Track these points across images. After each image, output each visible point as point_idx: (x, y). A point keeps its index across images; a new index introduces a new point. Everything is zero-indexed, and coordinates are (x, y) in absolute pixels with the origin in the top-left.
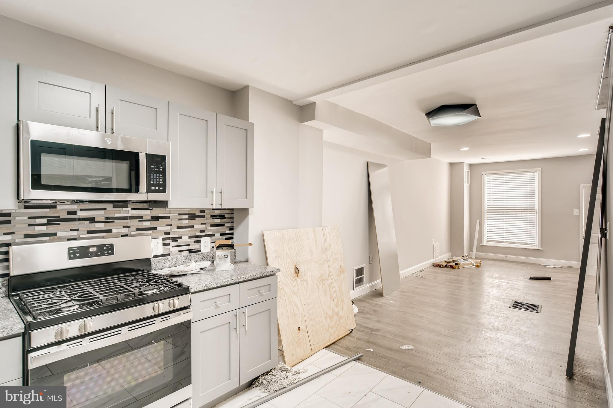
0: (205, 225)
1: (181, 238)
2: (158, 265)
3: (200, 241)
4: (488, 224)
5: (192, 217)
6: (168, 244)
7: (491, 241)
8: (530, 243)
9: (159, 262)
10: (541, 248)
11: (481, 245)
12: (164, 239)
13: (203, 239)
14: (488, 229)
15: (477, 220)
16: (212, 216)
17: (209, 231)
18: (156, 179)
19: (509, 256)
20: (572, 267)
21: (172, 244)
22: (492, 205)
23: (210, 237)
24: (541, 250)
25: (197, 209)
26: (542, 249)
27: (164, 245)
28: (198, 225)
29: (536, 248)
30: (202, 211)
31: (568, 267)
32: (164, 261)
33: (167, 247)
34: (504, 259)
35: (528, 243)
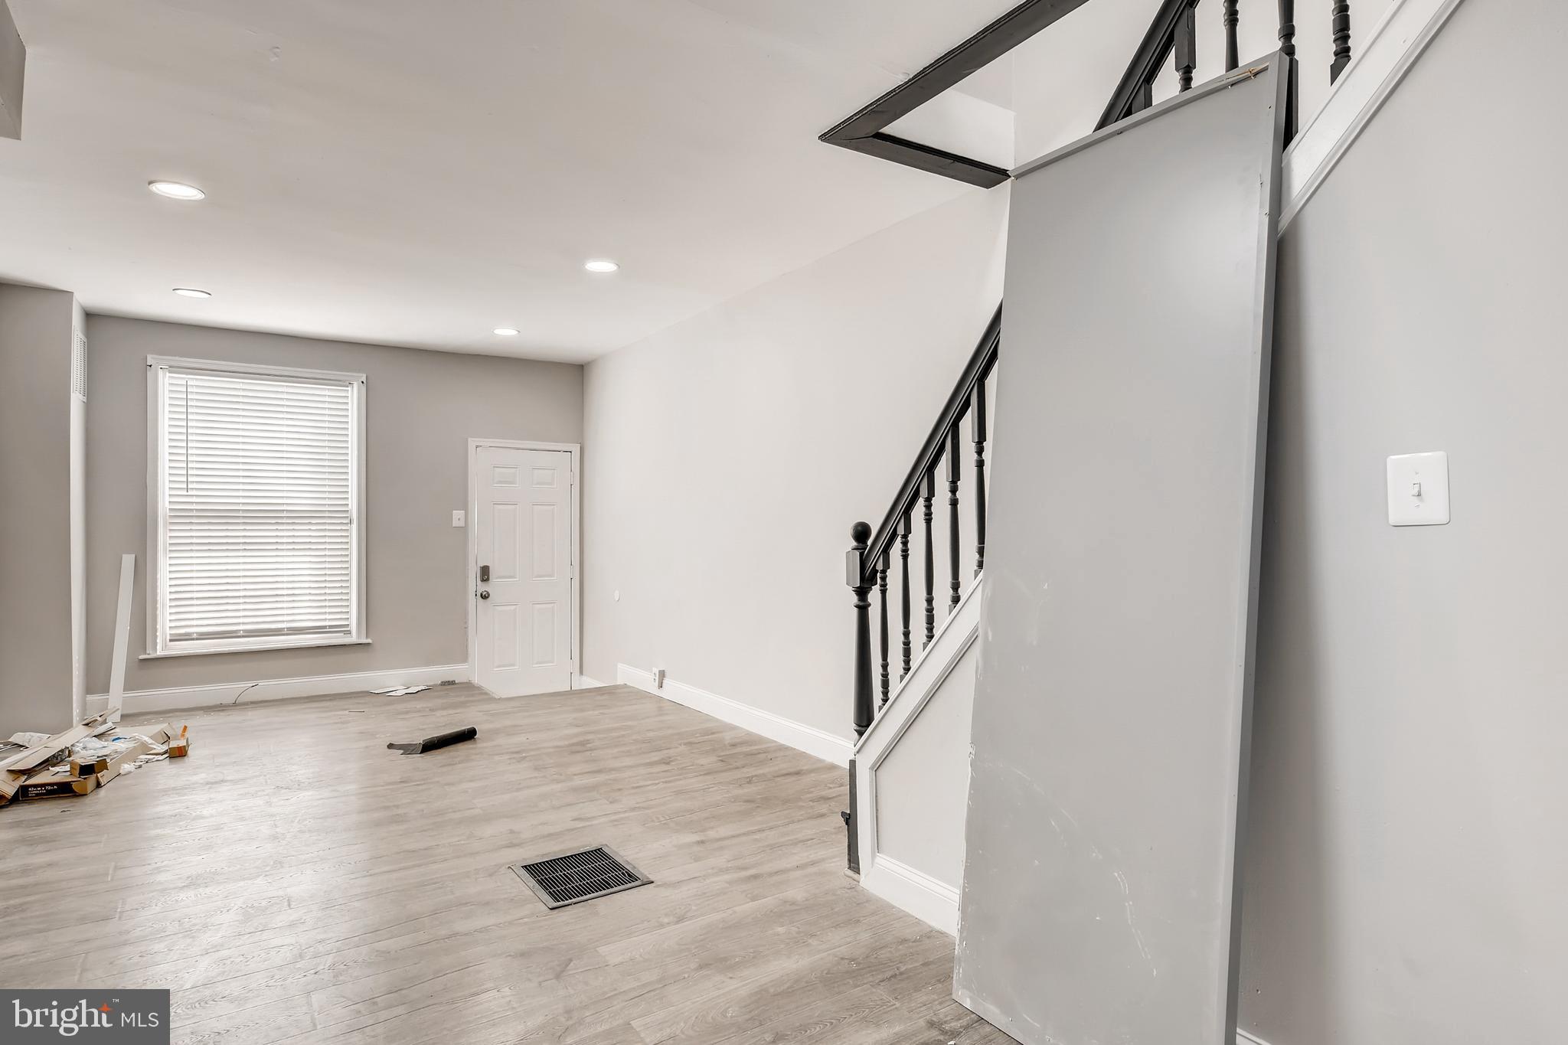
4: (173, 569)
7: (187, 637)
8: (331, 627)
10: (367, 637)
11: (142, 657)
14: (173, 589)
15: (125, 557)
19: (262, 683)
20: (453, 683)
22: (190, 493)
24: (369, 644)
26: (369, 641)
29: (353, 639)
31: (444, 684)
34: (243, 699)
35: (325, 627)
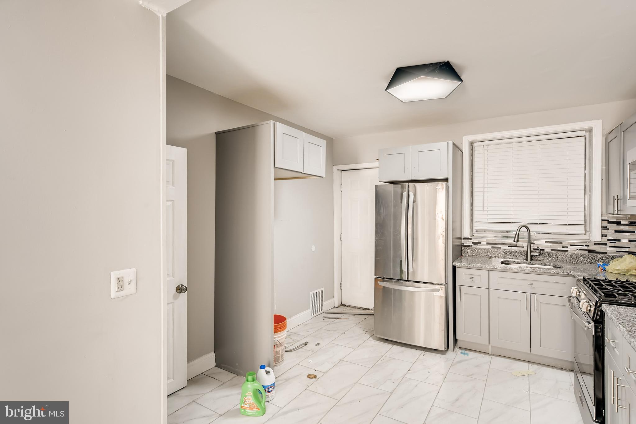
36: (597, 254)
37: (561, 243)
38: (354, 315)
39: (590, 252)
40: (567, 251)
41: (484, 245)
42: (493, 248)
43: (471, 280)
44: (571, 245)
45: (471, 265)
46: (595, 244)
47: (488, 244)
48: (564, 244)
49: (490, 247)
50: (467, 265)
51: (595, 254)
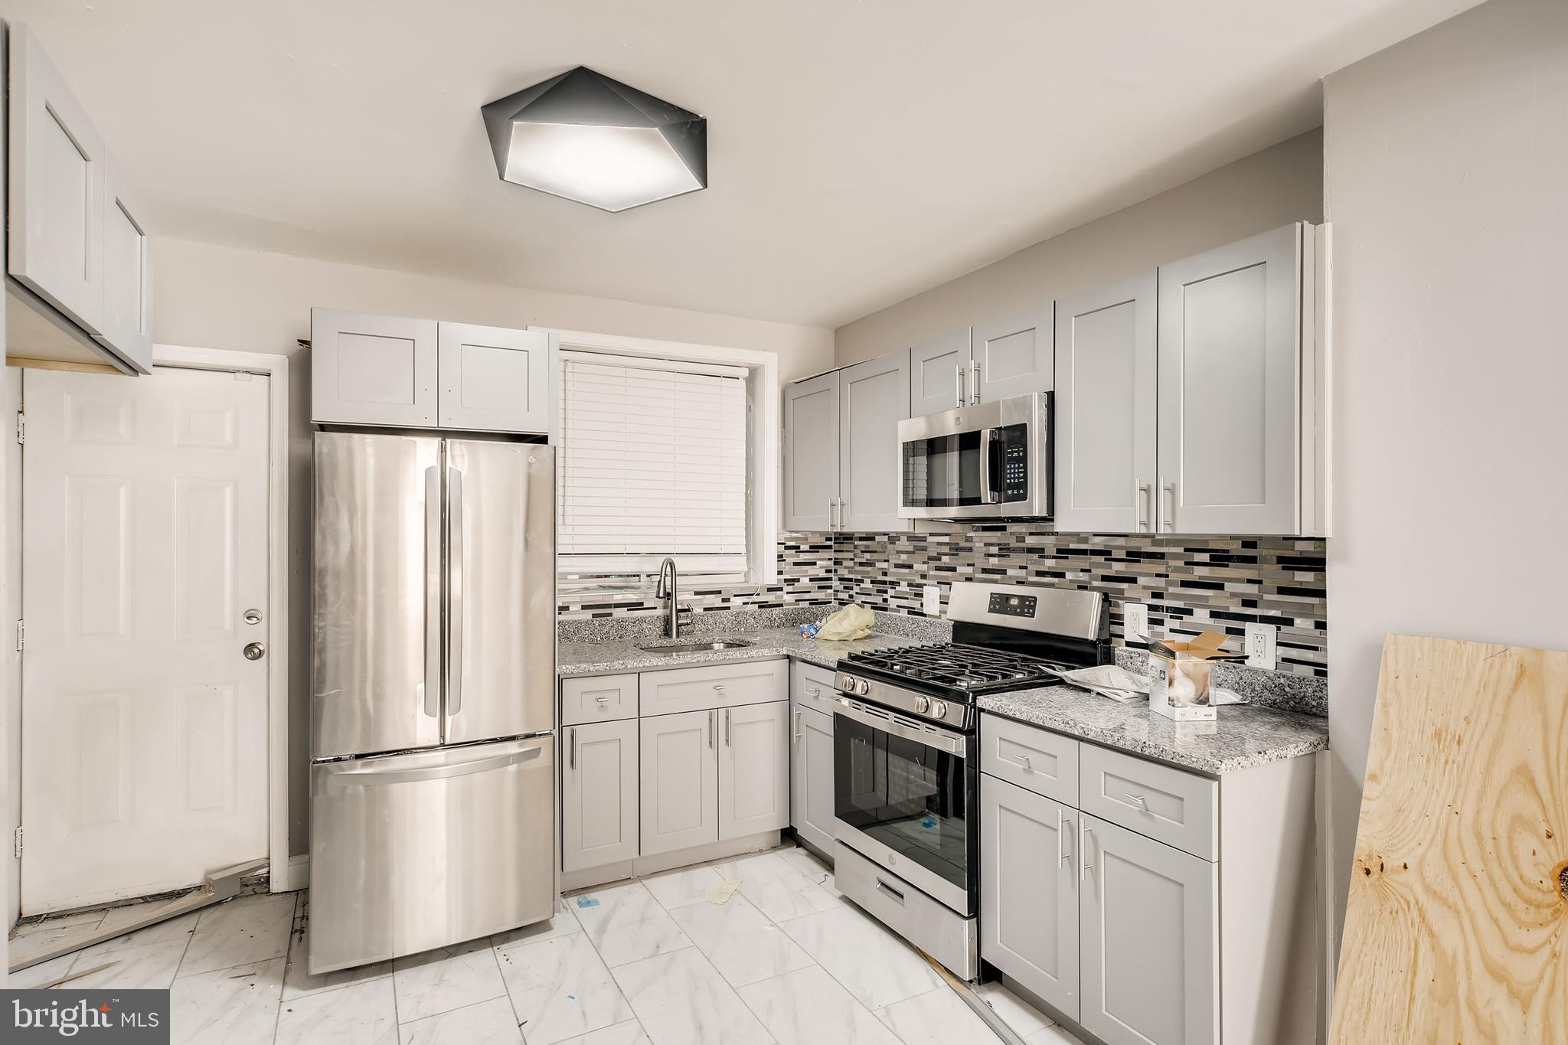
0: (1257, 585)
1: (1190, 612)
2: (1129, 663)
3: (1241, 632)
5: (1220, 558)
6: (1160, 622)
9: (1131, 658)
12: (1151, 608)
13: (1249, 627)
16: (1281, 560)
17: (1271, 605)
18: (1014, 473)
21: (1171, 623)
23: (1273, 627)
25: (1233, 537)
27: (1153, 622)
28: (1237, 582)
30: (1250, 543)
32: (1141, 659)
33: (1157, 628)
36: (772, 609)
37: (720, 592)
38: (123, 939)
39: (763, 605)
40: (729, 608)
41: (575, 612)
42: (594, 616)
43: (599, 704)
44: (735, 596)
45: (602, 666)
46: (769, 590)
47: (584, 607)
48: (724, 595)
49: (588, 615)
50: (591, 669)
51: (770, 609)
